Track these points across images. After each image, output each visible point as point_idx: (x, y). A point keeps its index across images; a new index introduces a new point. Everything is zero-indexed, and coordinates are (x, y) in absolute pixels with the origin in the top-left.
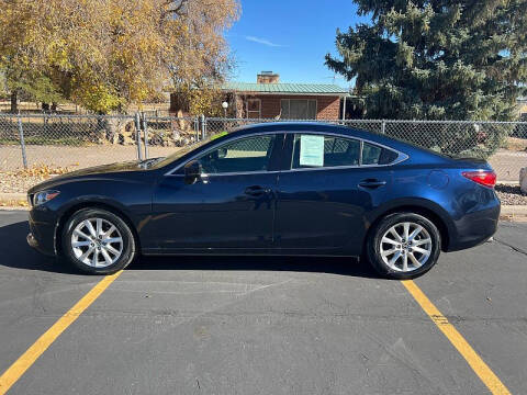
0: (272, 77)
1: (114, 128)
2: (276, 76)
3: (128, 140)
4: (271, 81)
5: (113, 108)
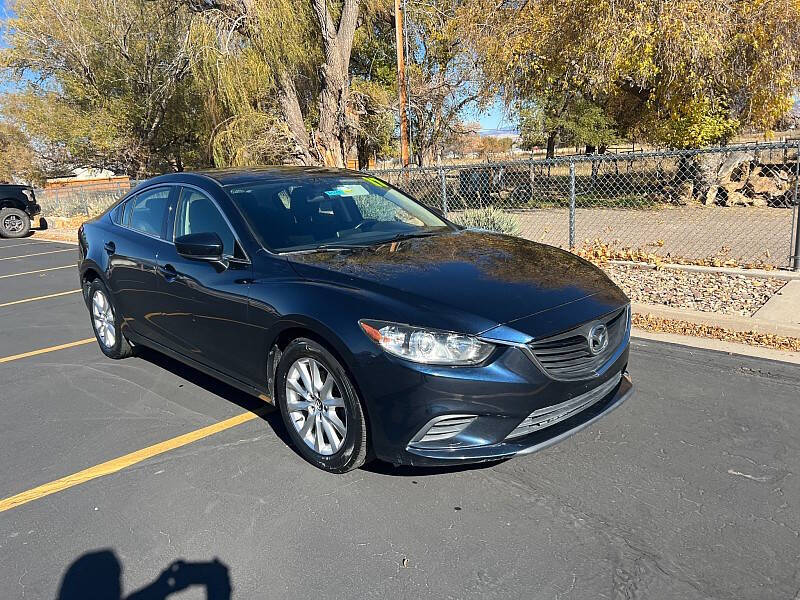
1: (710, 176)
3: (734, 197)
5: (714, 140)
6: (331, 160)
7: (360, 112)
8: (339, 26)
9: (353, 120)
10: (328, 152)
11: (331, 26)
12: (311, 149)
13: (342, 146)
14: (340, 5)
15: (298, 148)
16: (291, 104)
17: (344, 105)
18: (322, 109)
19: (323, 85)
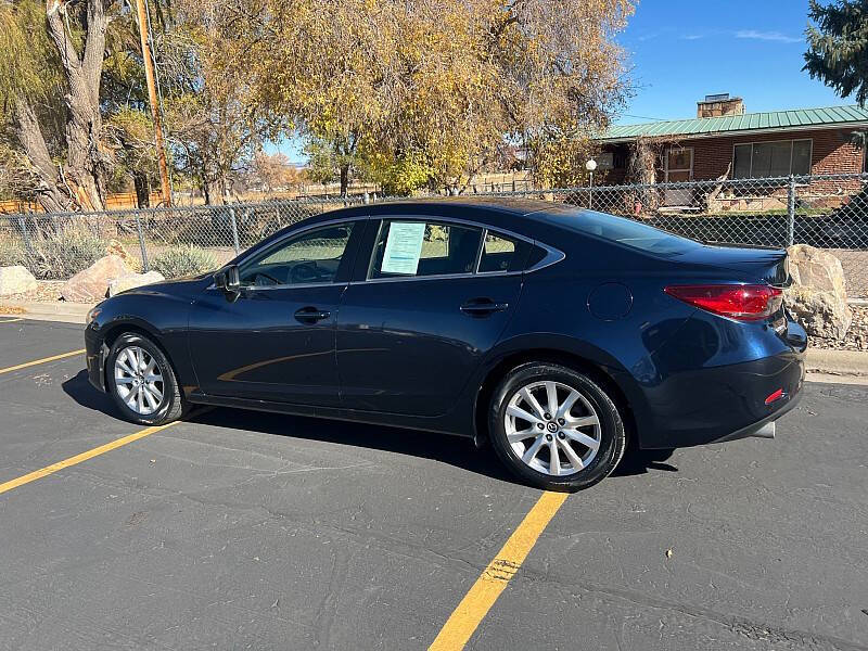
0: (725, 104)
2: (737, 100)
4: (724, 111)
6: (85, 196)
7: (116, 147)
8: (83, 55)
9: (107, 155)
10: (81, 188)
11: (72, 55)
12: (60, 185)
13: (96, 182)
14: (83, 33)
15: (43, 183)
16: (33, 136)
17: (95, 140)
18: (70, 142)
19: (70, 117)
